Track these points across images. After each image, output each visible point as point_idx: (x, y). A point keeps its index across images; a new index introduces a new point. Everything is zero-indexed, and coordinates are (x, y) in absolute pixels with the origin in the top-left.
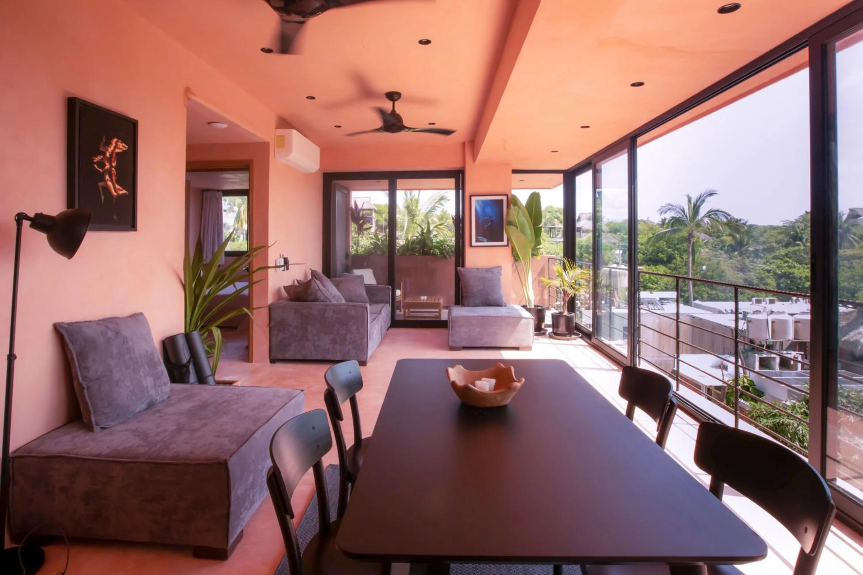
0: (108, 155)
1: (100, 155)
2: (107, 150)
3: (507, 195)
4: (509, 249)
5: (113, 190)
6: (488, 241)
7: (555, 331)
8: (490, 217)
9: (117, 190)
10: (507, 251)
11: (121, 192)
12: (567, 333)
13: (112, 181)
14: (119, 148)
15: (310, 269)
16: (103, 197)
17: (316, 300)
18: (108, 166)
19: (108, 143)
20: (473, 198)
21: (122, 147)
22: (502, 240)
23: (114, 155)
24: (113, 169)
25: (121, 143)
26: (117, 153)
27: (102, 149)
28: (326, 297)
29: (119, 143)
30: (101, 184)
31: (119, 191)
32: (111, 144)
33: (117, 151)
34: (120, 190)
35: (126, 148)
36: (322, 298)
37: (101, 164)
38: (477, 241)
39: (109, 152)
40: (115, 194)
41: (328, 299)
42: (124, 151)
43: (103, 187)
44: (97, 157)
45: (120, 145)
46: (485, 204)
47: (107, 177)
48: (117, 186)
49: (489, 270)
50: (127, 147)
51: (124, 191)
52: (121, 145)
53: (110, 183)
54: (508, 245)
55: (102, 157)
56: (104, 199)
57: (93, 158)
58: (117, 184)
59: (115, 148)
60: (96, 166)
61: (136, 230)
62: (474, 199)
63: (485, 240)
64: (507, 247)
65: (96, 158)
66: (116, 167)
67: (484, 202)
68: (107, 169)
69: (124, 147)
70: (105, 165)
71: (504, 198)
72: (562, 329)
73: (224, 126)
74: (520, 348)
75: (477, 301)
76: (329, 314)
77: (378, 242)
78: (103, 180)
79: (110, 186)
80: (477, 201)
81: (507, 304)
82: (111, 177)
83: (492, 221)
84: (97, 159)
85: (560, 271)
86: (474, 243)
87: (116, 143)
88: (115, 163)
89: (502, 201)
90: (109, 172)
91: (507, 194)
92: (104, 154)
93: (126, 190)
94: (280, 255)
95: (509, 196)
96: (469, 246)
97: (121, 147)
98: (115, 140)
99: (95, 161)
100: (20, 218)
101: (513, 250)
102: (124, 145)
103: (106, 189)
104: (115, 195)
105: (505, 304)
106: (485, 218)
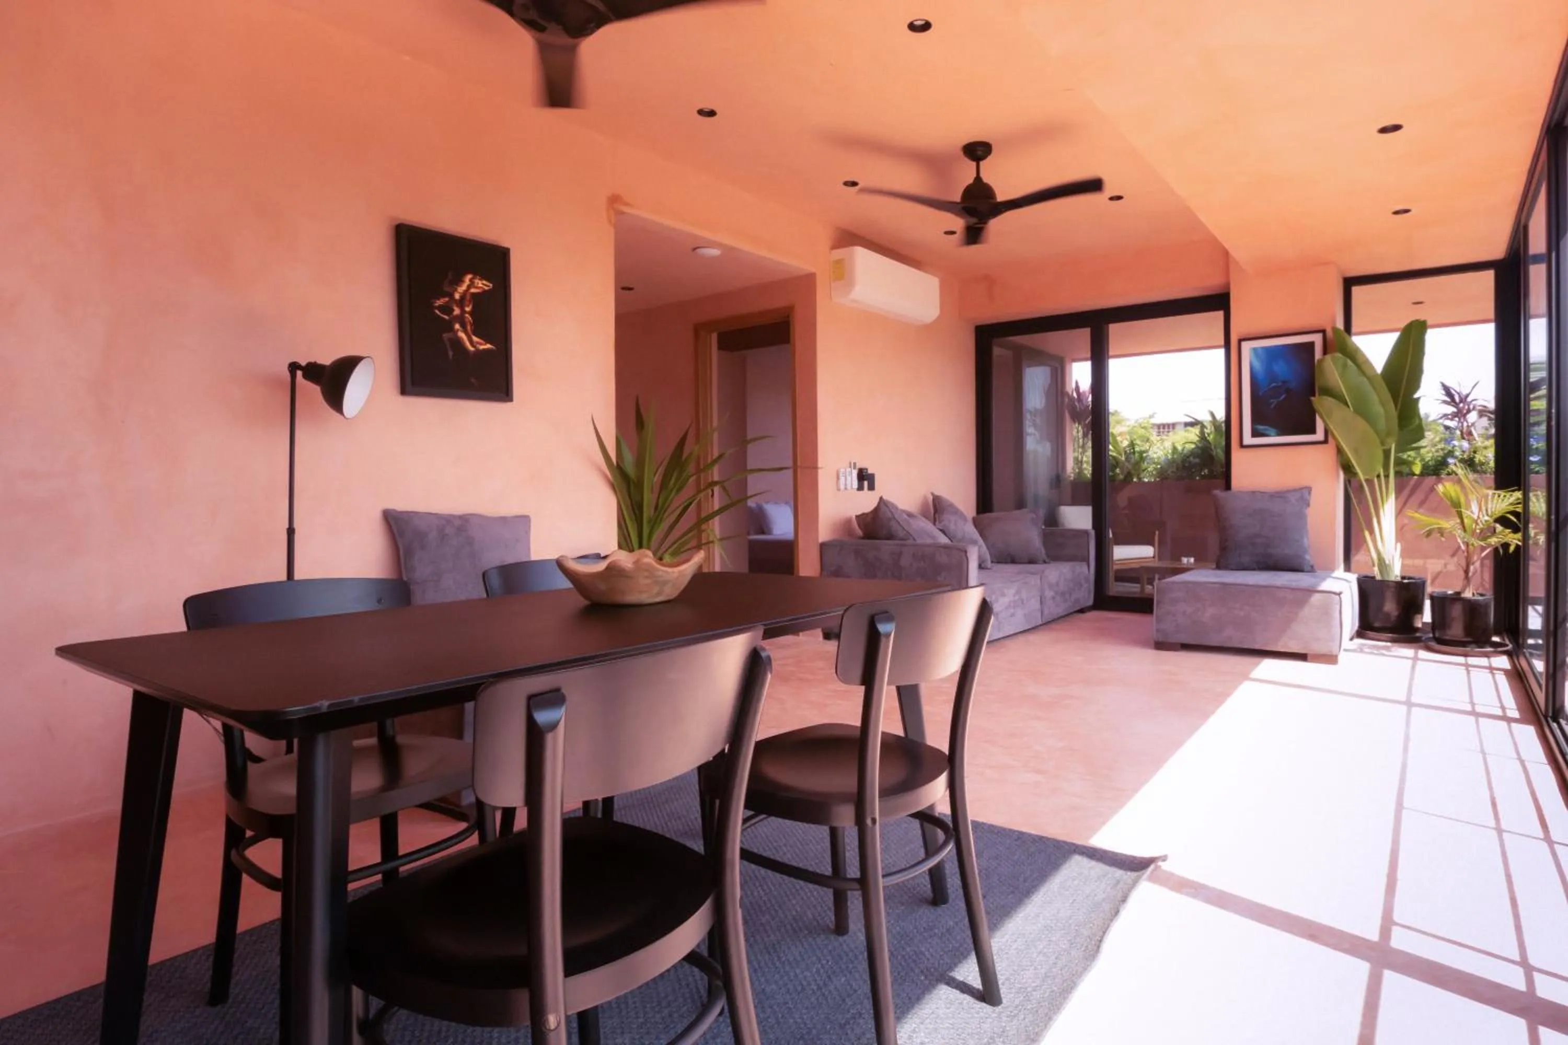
0: (457, 296)
1: (444, 297)
2: (456, 290)
3: (1323, 332)
4: (1330, 449)
5: (468, 344)
6: (1279, 434)
7: (1437, 635)
8: (1284, 382)
9: (475, 344)
10: (1326, 455)
11: (482, 347)
12: (1469, 639)
13: (466, 332)
14: (477, 288)
15: (932, 494)
16: (451, 353)
17: (890, 537)
18: (457, 311)
19: (459, 281)
20: (1244, 344)
21: (482, 285)
22: (1313, 431)
23: (468, 297)
24: (467, 315)
25: (480, 280)
26: (473, 294)
27: (447, 289)
28: (907, 532)
29: (476, 281)
30: (446, 336)
31: (478, 346)
32: (463, 281)
33: (473, 290)
34: (481, 344)
35: (488, 286)
36: (901, 534)
37: (447, 309)
38: (1255, 434)
39: (459, 293)
40: (472, 349)
41: (911, 535)
42: (485, 292)
43: (450, 340)
44: (439, 299)
45: (478, 283)
46: (1272, 354)
47: (457, 326)
48: (475, 339)
49: (1280, 495)
50: (491, 285)
51: (488, 346)
52: (480, 282)
53: (462, 335)
54: (1326, 441)
55: (447, 299)
56: (453, 356)
57: (433, 301)
58: (474, 335)
59: (469, 287)
60: (437, 312)
61: (511, 400)
62: (1247, 347)
63: (1272, 431)
64: (1325, 446)
65: (438, 301)
66: (472, 313)
67: (1269, 351)
68: (457, 316)
69: (486, 285)
70: (453, 310)
71: (1317, 339)
72: (1456, 630)
73: (715, 252)
74: (1309, 658)
75: (1246, 560)
76: (905, 561)
77: (1120, 457)
78: (451, 329)
79: (463, 339)
80: (1255, 350)
81: (1315, 567)
82: (463, 326)
83: (1288, 391)
84: (439, 303)
85: (1453, 494)
86: (1248, 439)
87: (471, 280)
88: (471, 307)
89: (1311, 345)
90: (461, 320)
91: (1321, 328)
92: (451, 295)
93: (491, 344)
94: (850, 463)
95: (1329, 333)
96: (1238, 447)
97: (480, 285)
98: (469, 276)
99: (437, 305)
100: (294, 367)
101: (1340, 451)
102: (484, 282)
103: (458, 343)
104: (470, 351)
105: (1312, 567)
106: (1274, 384)
